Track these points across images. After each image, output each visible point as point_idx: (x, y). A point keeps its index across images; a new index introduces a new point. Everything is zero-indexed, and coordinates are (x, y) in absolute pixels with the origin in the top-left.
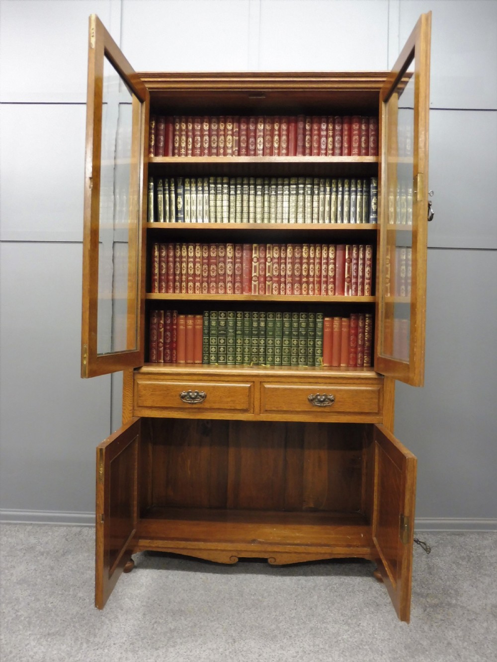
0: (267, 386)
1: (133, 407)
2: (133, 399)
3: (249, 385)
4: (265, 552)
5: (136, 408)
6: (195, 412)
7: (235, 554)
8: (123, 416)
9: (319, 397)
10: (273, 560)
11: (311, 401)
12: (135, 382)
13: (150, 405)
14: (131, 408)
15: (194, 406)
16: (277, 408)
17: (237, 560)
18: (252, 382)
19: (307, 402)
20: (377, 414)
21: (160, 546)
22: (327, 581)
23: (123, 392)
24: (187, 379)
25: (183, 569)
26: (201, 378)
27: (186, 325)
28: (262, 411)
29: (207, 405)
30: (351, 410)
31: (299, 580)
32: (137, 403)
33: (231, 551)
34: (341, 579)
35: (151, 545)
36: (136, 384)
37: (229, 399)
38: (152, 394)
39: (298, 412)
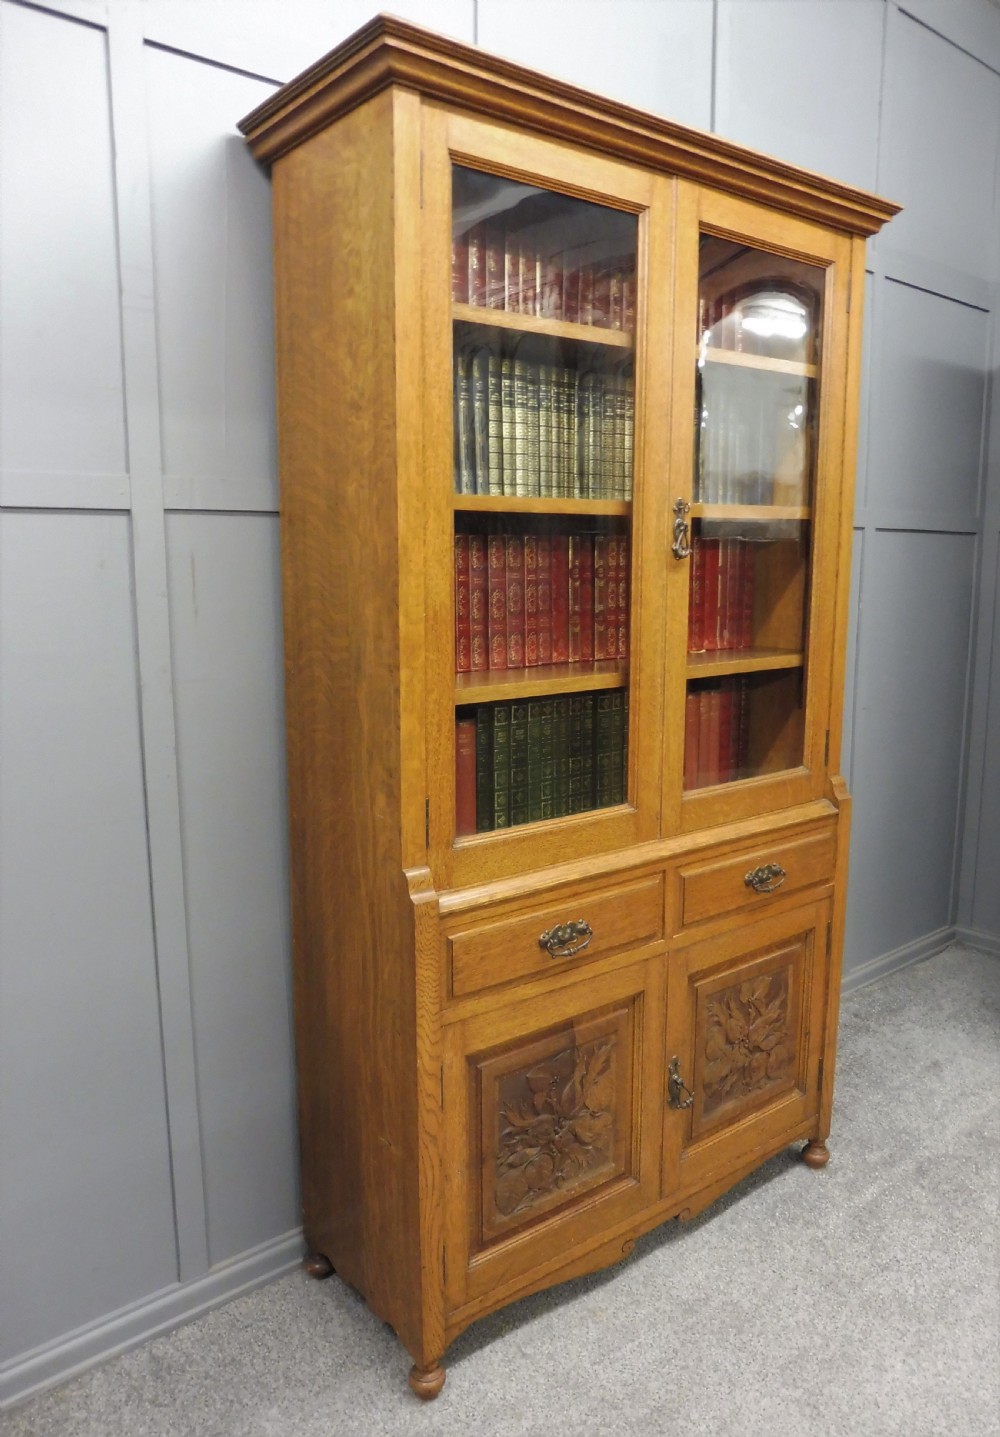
0: (687, 872)
1: (441, 1003)
3: (658, 881)
4: (676, 1205)
5: (445, 1003)
6: (566, 972)
7: (629, 1236)
9: (760, 873)
10: (687, 1213)
11: (749, 884)
12: (443, 938)
14: (436, 1008)
17: (634, 1244)
18: (662, 872)
19: (745, 889)
20: (828, 879)
28: (677, 929)
29: (590, 948)
30: (800, 884)
32: (451, 991)
33: (626, 1233)
34: (771, 1192)
35: (485, 1305)
37: (627, 922)
38: (482, 958)
39: (729, 913)
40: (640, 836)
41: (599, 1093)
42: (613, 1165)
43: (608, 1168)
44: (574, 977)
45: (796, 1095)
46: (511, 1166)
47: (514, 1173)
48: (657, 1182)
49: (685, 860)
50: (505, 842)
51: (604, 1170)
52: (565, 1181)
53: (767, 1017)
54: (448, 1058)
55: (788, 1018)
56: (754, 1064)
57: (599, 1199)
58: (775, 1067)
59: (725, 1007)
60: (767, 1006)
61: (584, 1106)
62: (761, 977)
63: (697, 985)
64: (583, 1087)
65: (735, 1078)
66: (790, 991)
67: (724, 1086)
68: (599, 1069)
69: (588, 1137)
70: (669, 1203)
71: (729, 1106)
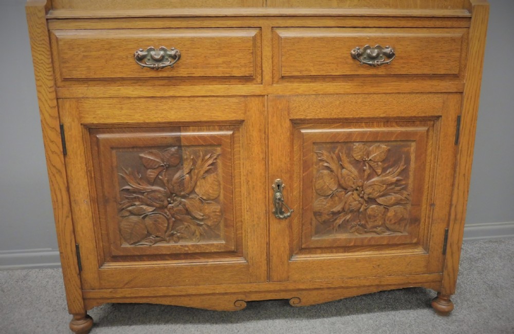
0: (283, 34)
1: (55, 80)
2: (53, 67)
3: (253, 34)
4: (286, 291)
5: (60, 83)
6: (164, 85)
7: (240, 297)
8: (39, 99)
9: (369, 51)
10: (296, 301)
11: (355, 57)
12: (52, 37)
13: (83, 77)
14: (51, 83)
15: (161, 74)
16: (301, 71)
17: (245, 305)
18: (257, 27)
19: (351, 61)
20: (456, 77)
21: (127, 296)
22: (371, 321)
23: (33, 56)
25: (167, 322)
26: (169, 23)
28: (276, 79)
29: (183, 72)
30: (419, 72)
31: (334, 324)
32: (61, 74)
33: (234, 293)
34: (390, 317)
35: (114, 295)
36: (54, 41)
37: (220, 60)
38: (84, 56)
39: (333, 78)
41: (206, 187)
42: (223, 242)
45: (419, 251)
46: (132, 213)
47: (134, 218)
48: (264, 268)
49: (281, 22)
51: (215, 243)
52: (179, 238)
53: (384, 178)
54: (67, 121)
55: (410, 186)
56: (369, 211)
57: (211, 262)
58: (393, 221)
59: (334, 157)
60: (384, 170)
61: (193, 191)
62: (377, 144)
63: (303, 131)
64: (191, 178)
65: (348, 217)
66: (413, 165)
67: (336, 219)
68: (206, 167)
69: (199, 215)
70: (277, 287)
71: (342, 236)
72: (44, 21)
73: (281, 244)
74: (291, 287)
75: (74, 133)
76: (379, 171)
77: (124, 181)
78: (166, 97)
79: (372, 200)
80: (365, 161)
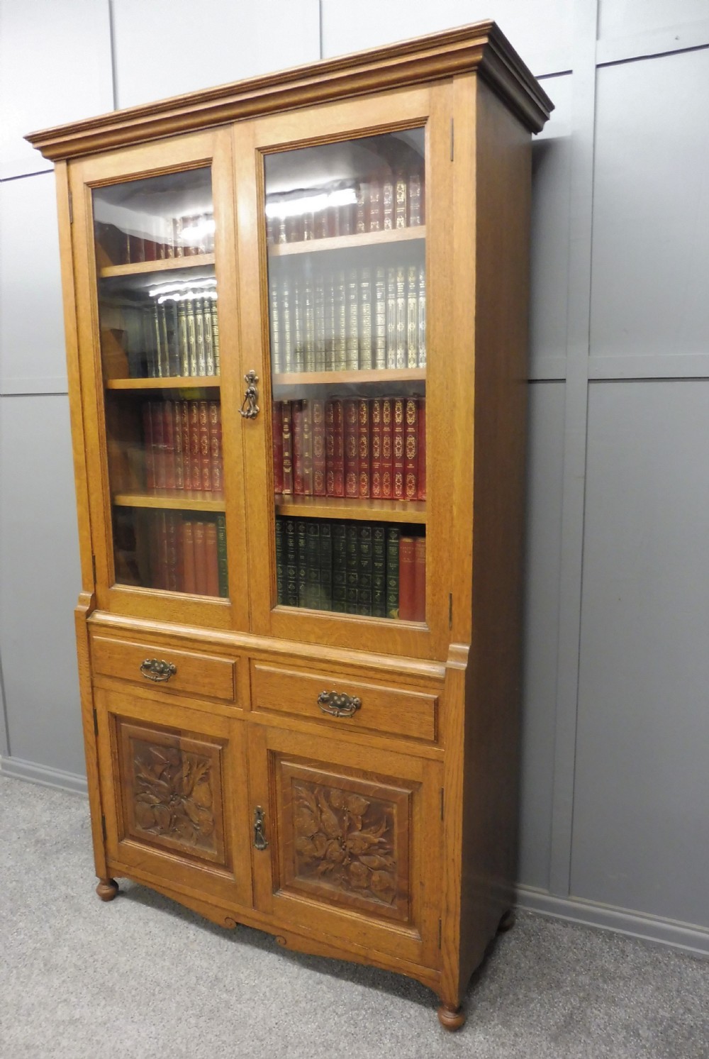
0: (259, 666)
1: (91, 672)
2: (90, 662)
3: (233, 662)
4: (271, 925)
5: (94, 675)
7: (230, 915)
8: (80, 684)
9: (336, 698)
10: (283, 941)
11: (324, 702)
12: (90, 637)
13: (109, 674)
14: (88, 674)
16: (274, 705)
17: (235, 925)
18: (237, 656)
19: (318, 703)
20: (434, 743)
21: (138, 876)
23: (77, 649)
24: (151, 639)
26: (168, 640)
27: (194, 538)
29: (178, 685)
30: (390, 729)
32: (95, 668)
33: (224, 909)
36: (91, 641)
37: (207, 680)
38: (109, 657)
39: (306, 718)
40: (234, 626)
41: (201, 793)
42: (216, 853)
43: (211, 853)
44: (170, 700)
46: (144, 799)
47: (146, 806)
48: (250, 893)
49: (257, 655)
50: (139, 596)
51: (209, 851)
52: (180, 837)
53: (366, 835)
54: (99, 707)
55: (396, 853)
56: (352, 867)
57: (205, 869)
58: (378, 888)
59: (313, 797)
60: (364, 826)
61: (189, 795)
62: (356, 795)
63: (282, 763)
64: (188, 781)
65: (332, 866)
66: (396, 831)
67: (318, 866)
68: (200, 776)
69: (195, 819)
70: (263, 918)
71: (326, 886)
72: (85, 624)
73: (265, 875)
74: (276, 923)
75: (103, 719)
76: (360, 826)
77: (138, 770)
78: (167, 704)
79: (353, 857)
80: (344, 811)
